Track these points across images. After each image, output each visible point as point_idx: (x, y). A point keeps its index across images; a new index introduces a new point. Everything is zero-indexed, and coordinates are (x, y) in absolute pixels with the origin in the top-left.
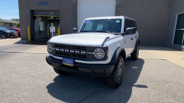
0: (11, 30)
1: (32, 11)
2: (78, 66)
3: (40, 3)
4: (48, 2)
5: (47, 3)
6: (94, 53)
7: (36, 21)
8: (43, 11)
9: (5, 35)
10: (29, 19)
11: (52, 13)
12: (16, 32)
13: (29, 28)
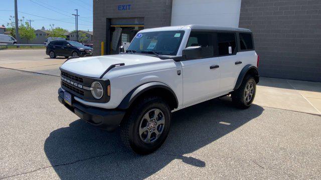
0: (88, 46)
1: (109, 20)
2: (75, 107)
3: (119, 7)
4: (129, 5)
5: (128, 7)
6: (91, 89)
7: (115, 33)
8: (126, 18)
9: (77, 53)
10: (104, 32)
11: (136, 22)
12: (92, 50)
13: (102, 43)
